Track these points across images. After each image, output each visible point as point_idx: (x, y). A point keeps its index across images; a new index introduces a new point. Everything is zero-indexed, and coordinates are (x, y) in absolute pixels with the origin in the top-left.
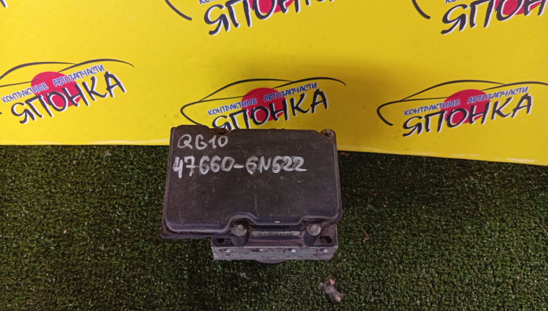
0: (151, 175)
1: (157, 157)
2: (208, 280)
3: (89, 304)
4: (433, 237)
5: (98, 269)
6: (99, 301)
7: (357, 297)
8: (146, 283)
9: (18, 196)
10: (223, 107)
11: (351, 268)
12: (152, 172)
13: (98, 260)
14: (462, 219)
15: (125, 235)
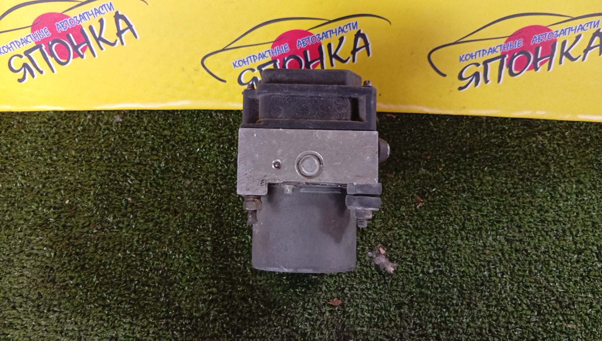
0: (168, 141)
1: (175, 123)
2: (235, 252)
3: (94, 280)
4: (498, 201)
5: (105, 242)
6: (106, 278)
7: (413, 266)
8: (162, 256)
9: (14, 165)
10: (250, 57)
11: (404, 237)
12: (169, 138)
13: (105, 232)
14: (531, 182)
15: (138, 204)
